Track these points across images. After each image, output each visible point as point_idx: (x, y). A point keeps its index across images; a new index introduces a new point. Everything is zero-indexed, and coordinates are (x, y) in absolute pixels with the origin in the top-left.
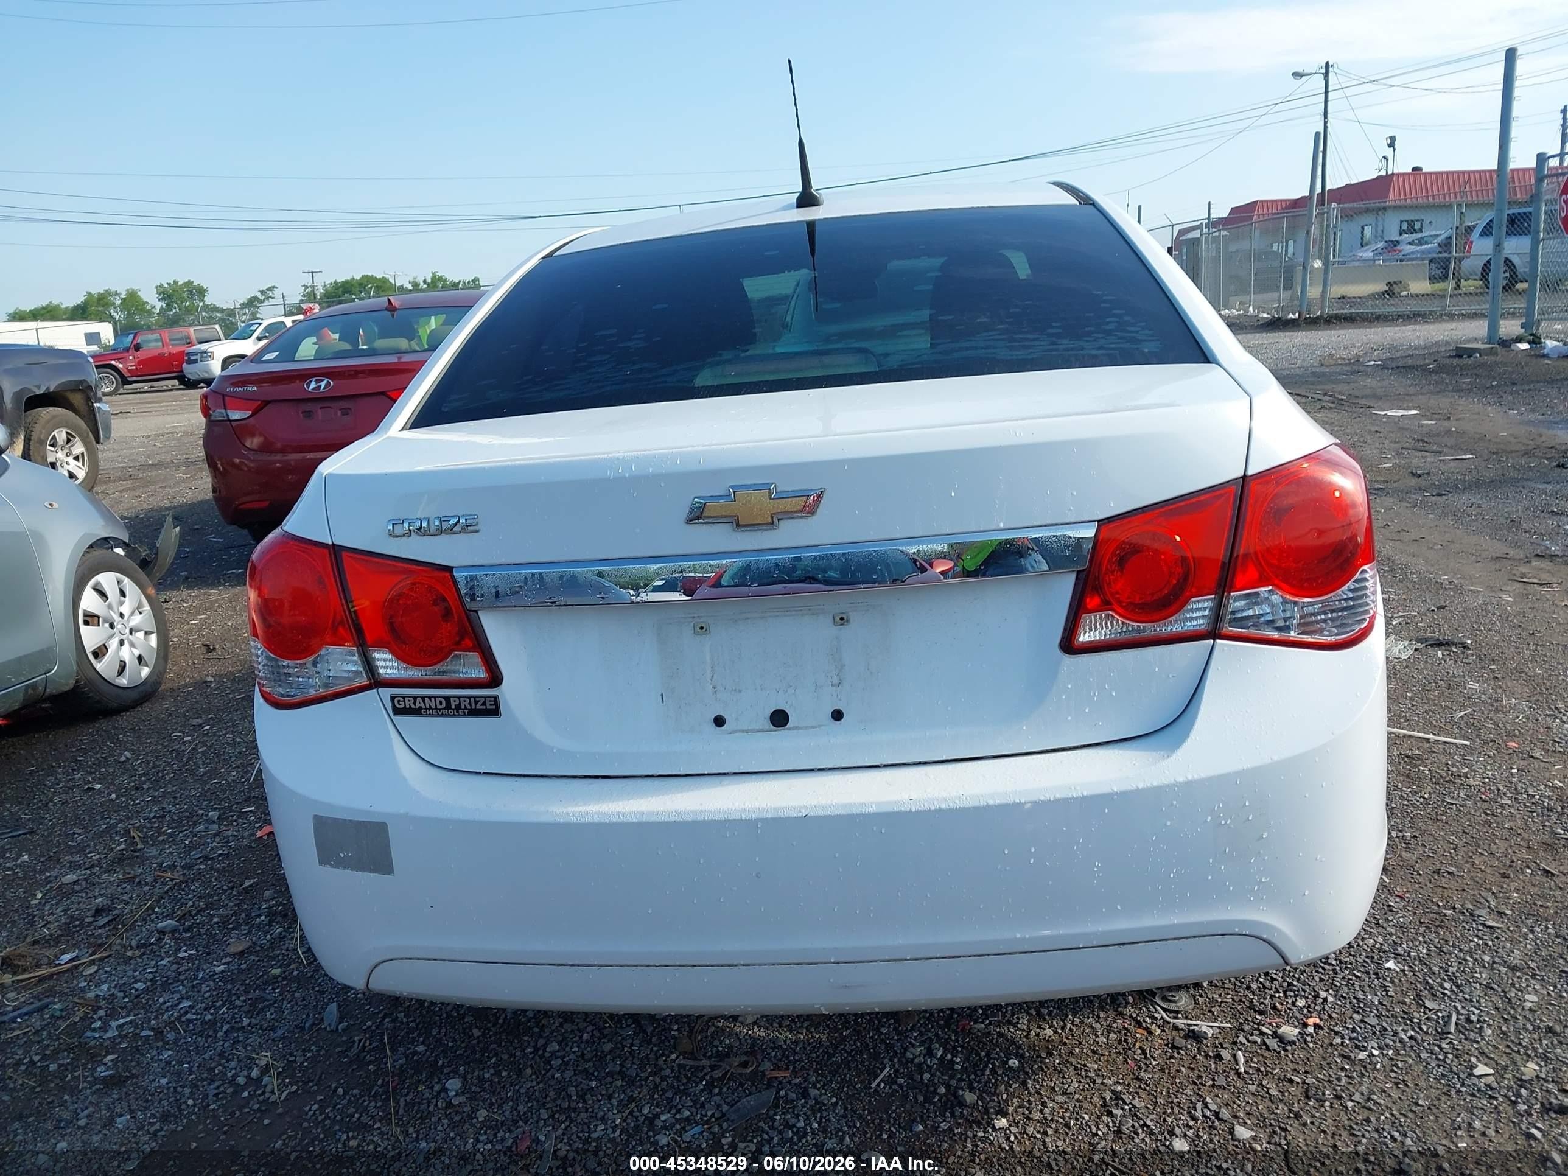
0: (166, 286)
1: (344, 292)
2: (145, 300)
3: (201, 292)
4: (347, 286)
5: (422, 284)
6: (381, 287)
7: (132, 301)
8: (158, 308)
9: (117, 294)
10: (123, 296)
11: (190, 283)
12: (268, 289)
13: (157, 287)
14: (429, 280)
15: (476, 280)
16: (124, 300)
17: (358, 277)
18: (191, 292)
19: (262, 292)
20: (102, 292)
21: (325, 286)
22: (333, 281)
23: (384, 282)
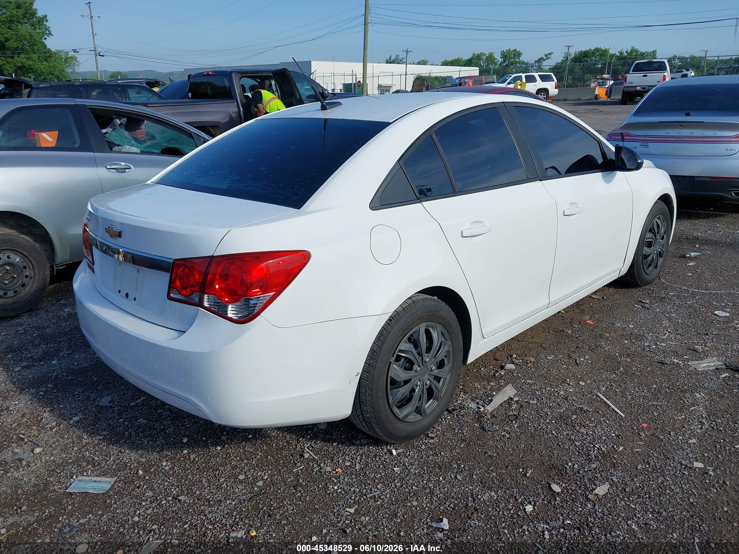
0: (505, 51)
1: (584, 57)
2: (496, 58)
3: (519, 54)
4: (586, 53)
5: (625, 53)
6: (602, 55)
7: (490, 59)
8: (500, 61)
9: (485, 54)
10: (487, 56)
11: (515, 50)
12: (549, 54)
13: (501, 52)
14: (629, 51)
15: (654, 52)
16: (487, 57)
17: (593, 49)
18: (515, 54)
19: (546, 55)
20: (479, 53)
21: (576, 53)
22: (580, 50)
23: (605, 52)
